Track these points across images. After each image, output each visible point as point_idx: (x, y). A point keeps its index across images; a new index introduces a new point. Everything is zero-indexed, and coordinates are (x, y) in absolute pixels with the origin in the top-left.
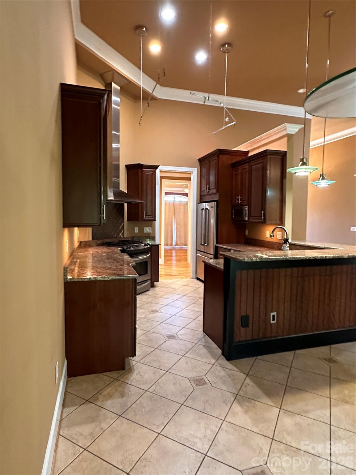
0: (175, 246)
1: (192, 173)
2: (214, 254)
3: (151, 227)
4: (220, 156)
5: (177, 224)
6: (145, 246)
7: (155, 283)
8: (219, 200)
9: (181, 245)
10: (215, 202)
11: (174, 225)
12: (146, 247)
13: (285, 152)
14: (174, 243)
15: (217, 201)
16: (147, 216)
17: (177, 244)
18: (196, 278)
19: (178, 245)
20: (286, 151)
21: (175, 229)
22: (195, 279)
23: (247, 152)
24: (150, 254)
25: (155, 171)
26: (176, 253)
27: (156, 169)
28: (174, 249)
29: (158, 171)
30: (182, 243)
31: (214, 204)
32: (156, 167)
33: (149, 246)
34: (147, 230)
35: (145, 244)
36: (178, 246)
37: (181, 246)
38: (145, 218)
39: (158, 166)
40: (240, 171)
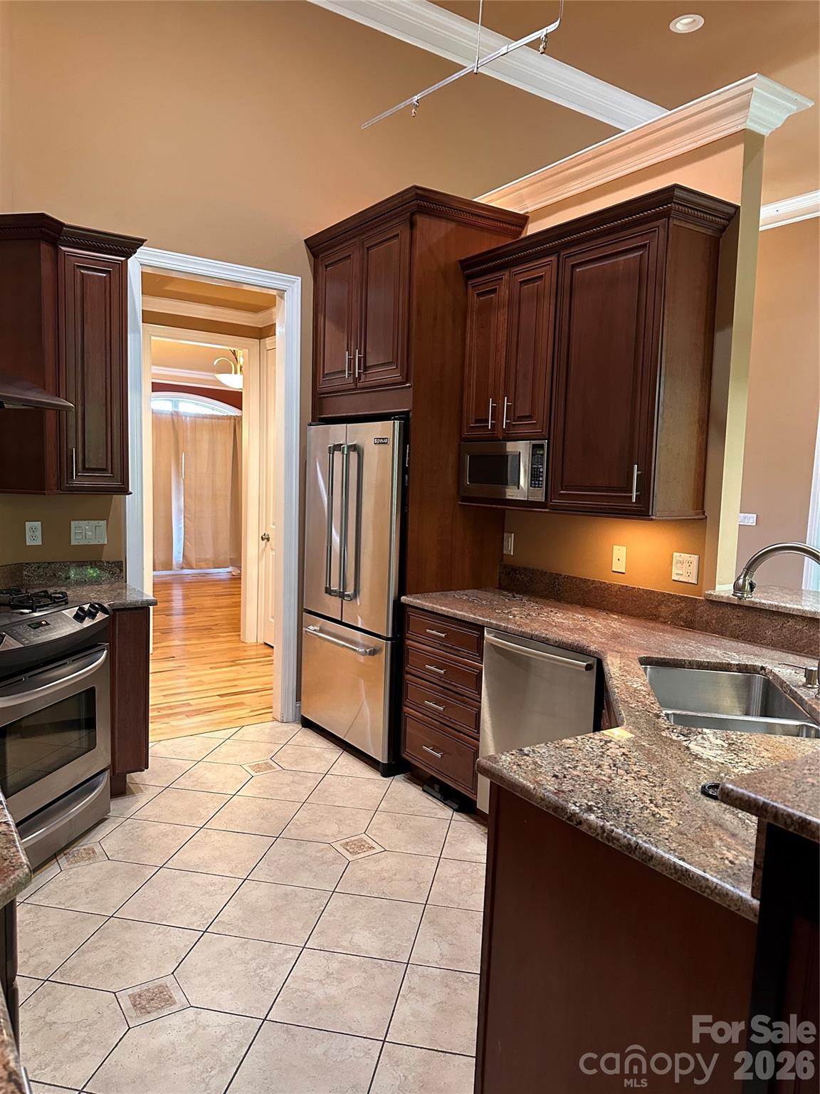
0: (182, 568)
1: (282, 297)
2: (390, 636)
3: (105, 518)
4: (421, 220)
5: (187, 494)
6: (79, 617)
7: (135, 777)
8: (411, 414)
9: (203, 564)
10: (397, 423)
11: (178, 499)
12: (88, 623)
13: (732, 211)
14: (177, 557)
15: (404, 418)
16: (85, 469)
17: (187, 564)
18: (299, 718)
19: (194, 566)
20: (737, 208)
21: (179, 509)
22: (294, 721)
23: (523, 220)
24: (106, 651)
25: (123, 268)
26: (186, 597)
27: (128, 255)
28: (180, 580)
29: (135, 266)
30: (206, 560)
31: (388, 429)
32: (128, 246)
33: (100, 616)
34: (86, 533)
35: (81, 609)
36: (192, 568)
37: (201, 568)
38: (76, 482)
39: (139, 243)
40: (504, 292)
